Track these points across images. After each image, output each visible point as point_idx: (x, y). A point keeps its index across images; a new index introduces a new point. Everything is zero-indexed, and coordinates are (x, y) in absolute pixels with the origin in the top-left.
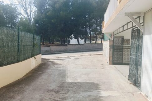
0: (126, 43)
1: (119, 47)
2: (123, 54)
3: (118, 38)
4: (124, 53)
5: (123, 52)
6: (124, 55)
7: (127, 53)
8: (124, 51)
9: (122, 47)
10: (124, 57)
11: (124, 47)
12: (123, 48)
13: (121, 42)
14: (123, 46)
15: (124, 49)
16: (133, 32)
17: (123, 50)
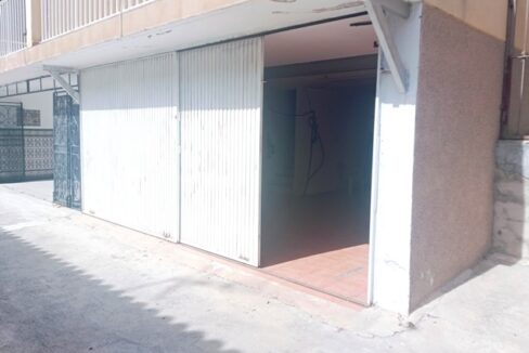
0: (31, 122)
1: (11, 132)
2: (24, 151)
3: (8, 108)
4: (26, 148)
5: (23, 145)
6: (26, 154)
7: (34, 148)
8: (26, 142)
9: (20, 132)
10: (26, 159)
11: (26, 133)
12: (23, 136)
13: (15, 120)
14: (23, 130)
15: (26, 139)
16: (56, 98)
17: (23, 140)
